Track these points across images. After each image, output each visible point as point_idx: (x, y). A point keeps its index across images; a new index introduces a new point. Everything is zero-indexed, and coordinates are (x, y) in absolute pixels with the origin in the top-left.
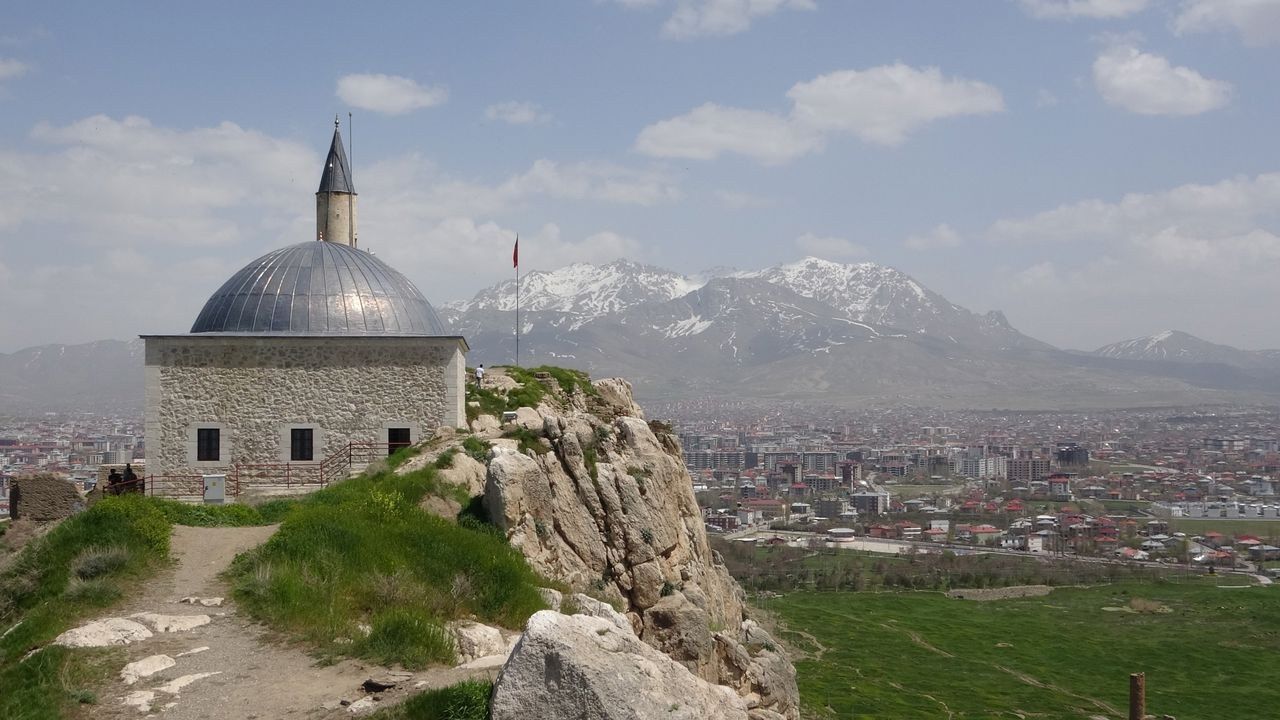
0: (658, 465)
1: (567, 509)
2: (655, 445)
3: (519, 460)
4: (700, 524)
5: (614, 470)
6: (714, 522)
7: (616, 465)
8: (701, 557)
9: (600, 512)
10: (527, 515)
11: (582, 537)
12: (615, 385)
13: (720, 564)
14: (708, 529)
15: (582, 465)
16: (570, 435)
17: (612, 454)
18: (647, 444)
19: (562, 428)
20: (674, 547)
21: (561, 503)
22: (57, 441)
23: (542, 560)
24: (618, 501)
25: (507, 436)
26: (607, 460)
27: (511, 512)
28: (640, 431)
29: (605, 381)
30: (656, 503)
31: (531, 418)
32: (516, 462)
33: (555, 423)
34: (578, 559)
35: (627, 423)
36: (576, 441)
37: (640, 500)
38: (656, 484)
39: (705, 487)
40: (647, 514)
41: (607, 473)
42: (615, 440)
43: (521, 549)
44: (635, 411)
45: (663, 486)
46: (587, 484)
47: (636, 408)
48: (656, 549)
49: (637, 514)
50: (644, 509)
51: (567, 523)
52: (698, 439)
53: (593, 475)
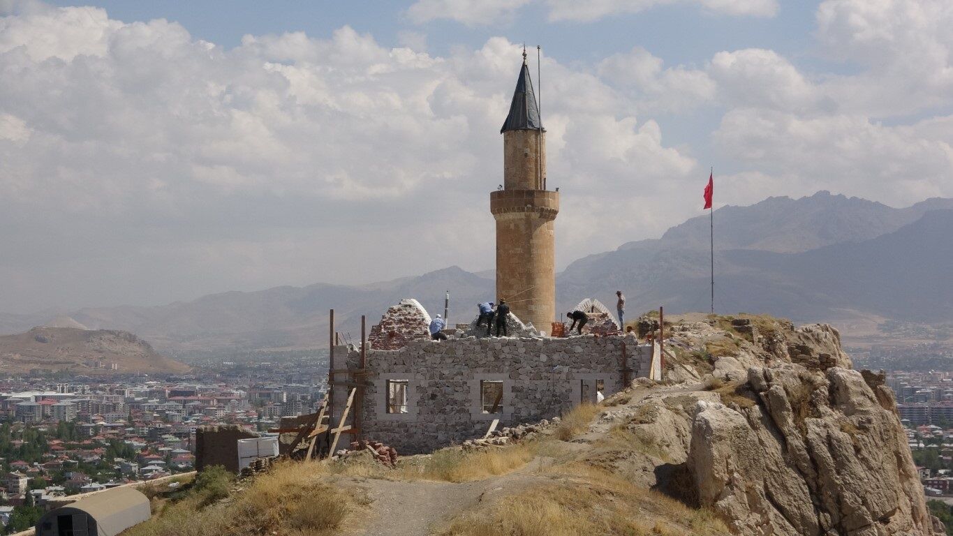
0: (874, 421)
1: (774, 468)
2: (871, 399)
3: (726, 415)
4: (918, 487)
5: (826, 426)
6: (933, 484)
7: (828, 420)
8: (920, 524)
9: (810, 472)
10: (736, 475)
11: (792, 498)
12: (820, 331)
13: (940, 531)
14: (927, 493)
15: (790, 421)
16: (777, 387)
17: (823, 408)
18: (861, 398)
19: (768, 378)
20: (893, 513)
21: (768, 462)
22: (234, 392)
23: (752, 523)
24: (831, 461)
25: (709, 388)
26: (819, 415)
27: (720, 472)
28: (854, 383)
29: (809, 326)
30: (873, 463)
31: (734, 369)
32: (722, 417)
33: (760, 374)
34: (787, 523)
35: (840, 374)
36: (783, 393)
37: (853, 459)
38: (871, 440)
39: (922, 445)
40: (863, 475)
41: (818, 430)
42: (827, 393)
43: (729, 511)
44: (843, 360)
45: (881, 444)
46: (796, 442)
47: (845, 358)
48: (874, 514)
49: (852, 473)
50: (859, 469)
51: (775, 484)
52: (913, 390)
53: (803, 430)
